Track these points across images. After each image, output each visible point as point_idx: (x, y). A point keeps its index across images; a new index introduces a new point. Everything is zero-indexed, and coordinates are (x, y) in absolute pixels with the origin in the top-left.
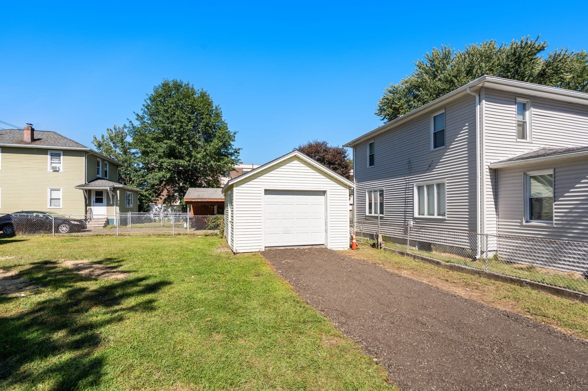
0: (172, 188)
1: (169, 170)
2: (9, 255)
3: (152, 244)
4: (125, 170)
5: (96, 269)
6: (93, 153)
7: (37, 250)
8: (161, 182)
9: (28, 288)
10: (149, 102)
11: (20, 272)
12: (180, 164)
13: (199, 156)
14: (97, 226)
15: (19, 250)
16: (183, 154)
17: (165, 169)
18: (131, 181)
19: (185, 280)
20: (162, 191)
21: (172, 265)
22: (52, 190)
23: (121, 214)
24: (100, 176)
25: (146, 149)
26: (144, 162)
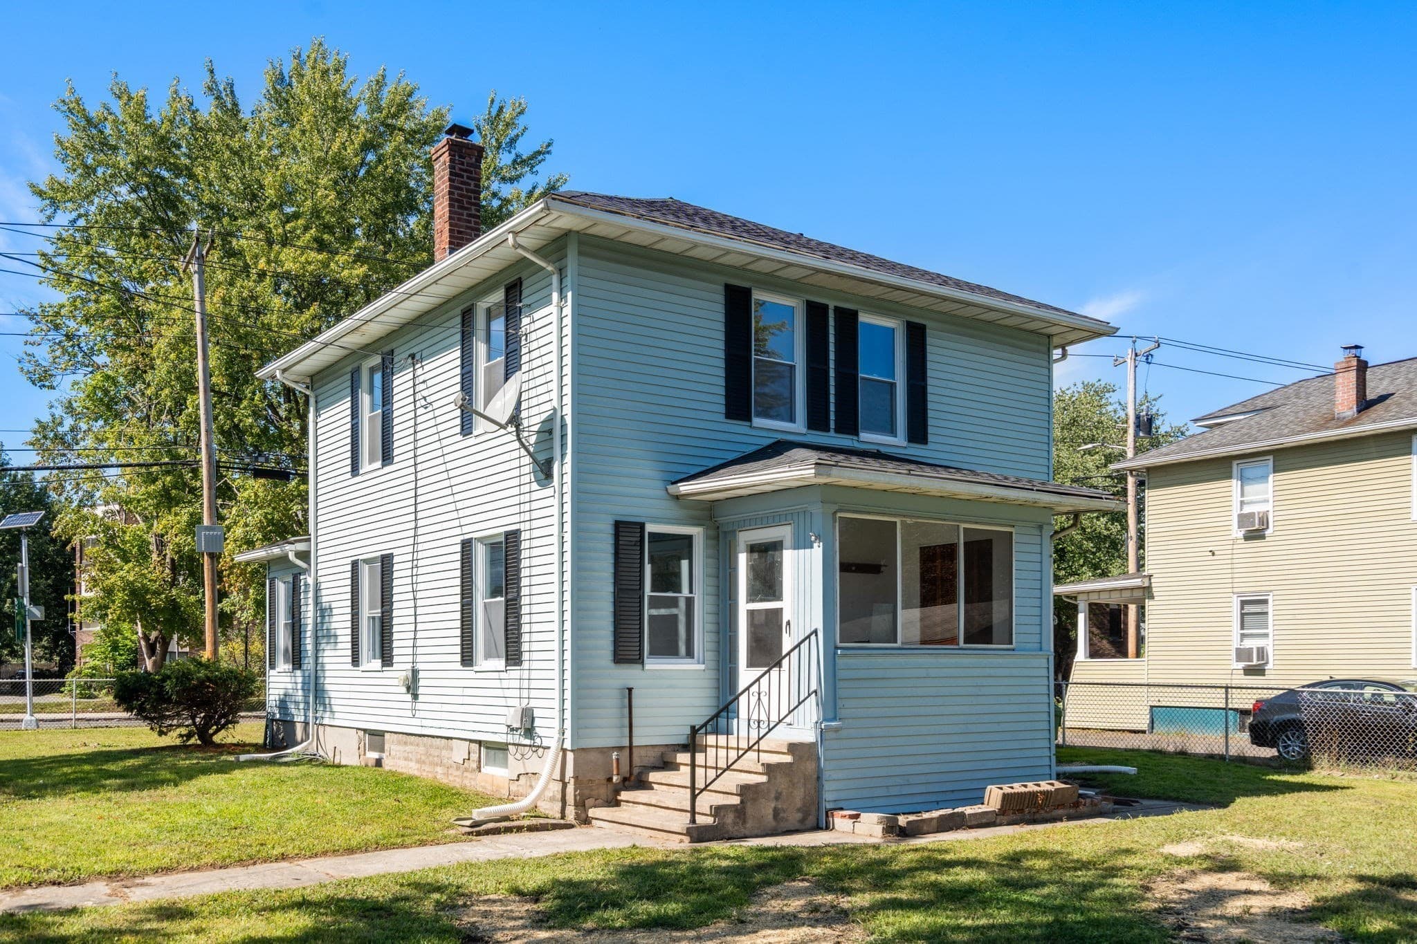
2: (1289, 833)
7: (1372, 828)
11: (1317, 900)
15: (1317, 819)
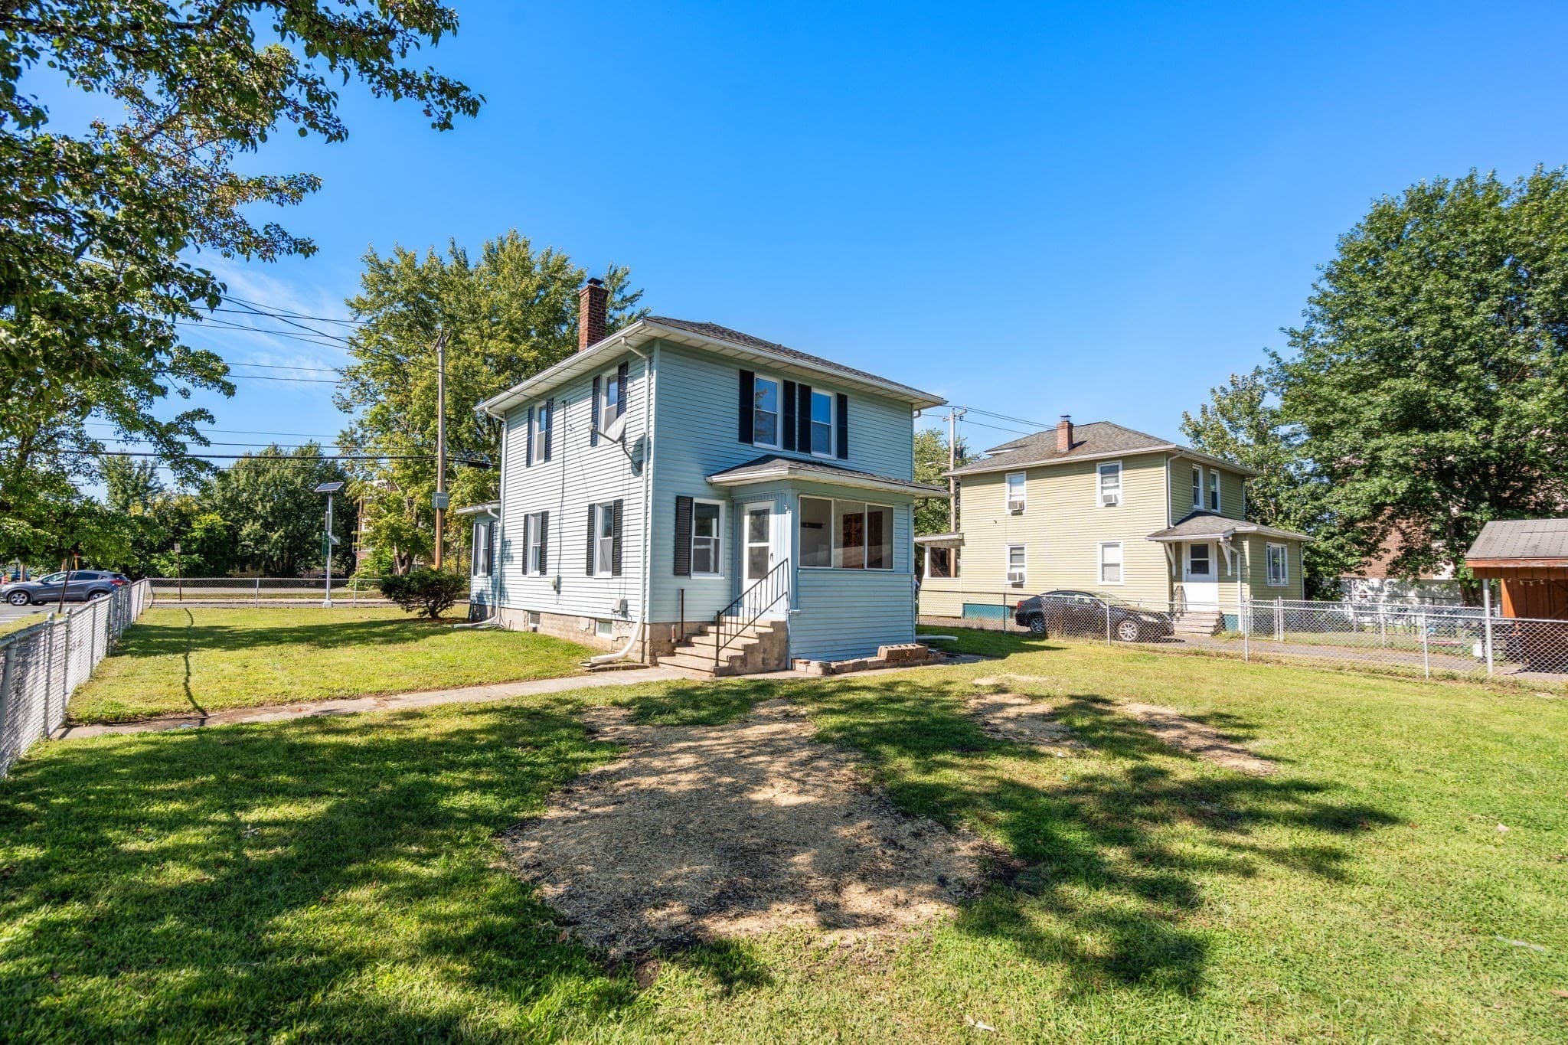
0: (1419, 524)
1: (1405, 469)
2: (1039, 673)
3: (1349, 696)
4: (1264, 486)
5: (1191, 733)
6: (1183, 454)
7: (1082, 670)
8: (1378, 509)
9: (1068, 743)
10: (1325, 285)
11: (1056, 709)
12: (1447, 445)
13: (1530, 406)
14: (1195, 630)
15: (1053, 665)
16: (1460, 409)
17: (1389, 469)
18: (1282, 512)
19: (1469, 829)
20: (1384, 534)
21: (1419, 771)
22: (1105, 546)
23: (1254, 603)
24: (1201, 507)
25: (1322, 419)
26: (1317, 457)
